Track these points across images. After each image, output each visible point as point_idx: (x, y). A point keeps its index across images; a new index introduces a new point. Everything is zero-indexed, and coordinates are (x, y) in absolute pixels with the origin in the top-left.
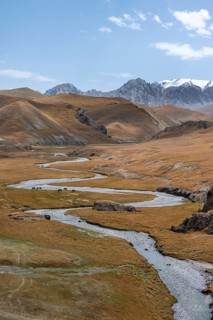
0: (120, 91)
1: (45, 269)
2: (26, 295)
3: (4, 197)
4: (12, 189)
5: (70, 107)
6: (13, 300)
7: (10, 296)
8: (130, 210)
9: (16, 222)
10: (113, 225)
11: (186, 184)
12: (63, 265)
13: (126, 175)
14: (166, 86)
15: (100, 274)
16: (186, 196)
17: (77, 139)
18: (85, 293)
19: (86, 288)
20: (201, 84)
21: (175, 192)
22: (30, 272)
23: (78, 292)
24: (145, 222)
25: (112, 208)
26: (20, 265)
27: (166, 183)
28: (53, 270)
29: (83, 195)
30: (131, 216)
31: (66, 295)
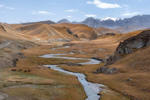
0: (84, 22)
1: (43, 86)
2: (33, 95)
3: (36, 60)
4: (39, 57)
5: (65, 28)
6: (28, 96)
7: (27, 95)
8: (80, 65)
9: (38, 69)
10: (72, 71)
11: (102, 56)
12: (50, 84)
13: (81, 53)
14: (101, 20)
15: (62, 88)
16: (101, 60)
17: (67, 39)
18: (54, 94)
19: (55, 92)
20: (114, 19)
21: (98, 59)
22: (37, 87)
23: (52, 94)
24: (84, 70)
25: (74, 65)
26: (35, 84)
27: (95, 56)
28: (46, 86)
29: (64, 60)
30: (80, 68)
31: (48, 94)
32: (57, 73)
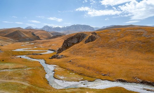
0: (43, 28)
1: (16, 69)
2: (10, 76)
3: (10, 53)
4: (13, 51)
5: (30, 32)
7: (5, 76)
8: (41, 55)
9: (12, 59)
10: (36, 58)
11: (54, 48)
12: (21, 68)
13: (42, 47)
14: (53, 27)
15: (30, 69)
16: (54, 51)
17: (32, 39)
18: (25, 74)
19: (26, 73)
20: (61, 27)
21: (52, 50)
22: (12, 70)
23: (23, 74)
24: (44, 57)
25: (37, 54)
26: (10, 69)
27: (50, 48)
28: (19, 69)
29: (30, 52)
30: (41, 56)
31: (20, 75)
32: (26, 61)
